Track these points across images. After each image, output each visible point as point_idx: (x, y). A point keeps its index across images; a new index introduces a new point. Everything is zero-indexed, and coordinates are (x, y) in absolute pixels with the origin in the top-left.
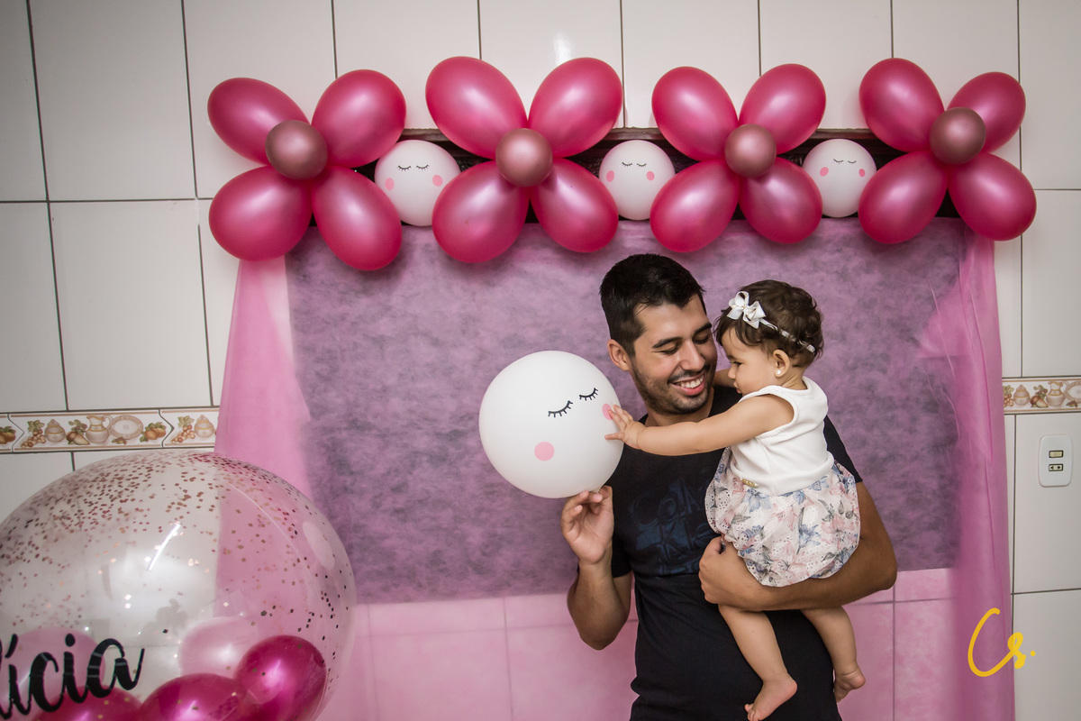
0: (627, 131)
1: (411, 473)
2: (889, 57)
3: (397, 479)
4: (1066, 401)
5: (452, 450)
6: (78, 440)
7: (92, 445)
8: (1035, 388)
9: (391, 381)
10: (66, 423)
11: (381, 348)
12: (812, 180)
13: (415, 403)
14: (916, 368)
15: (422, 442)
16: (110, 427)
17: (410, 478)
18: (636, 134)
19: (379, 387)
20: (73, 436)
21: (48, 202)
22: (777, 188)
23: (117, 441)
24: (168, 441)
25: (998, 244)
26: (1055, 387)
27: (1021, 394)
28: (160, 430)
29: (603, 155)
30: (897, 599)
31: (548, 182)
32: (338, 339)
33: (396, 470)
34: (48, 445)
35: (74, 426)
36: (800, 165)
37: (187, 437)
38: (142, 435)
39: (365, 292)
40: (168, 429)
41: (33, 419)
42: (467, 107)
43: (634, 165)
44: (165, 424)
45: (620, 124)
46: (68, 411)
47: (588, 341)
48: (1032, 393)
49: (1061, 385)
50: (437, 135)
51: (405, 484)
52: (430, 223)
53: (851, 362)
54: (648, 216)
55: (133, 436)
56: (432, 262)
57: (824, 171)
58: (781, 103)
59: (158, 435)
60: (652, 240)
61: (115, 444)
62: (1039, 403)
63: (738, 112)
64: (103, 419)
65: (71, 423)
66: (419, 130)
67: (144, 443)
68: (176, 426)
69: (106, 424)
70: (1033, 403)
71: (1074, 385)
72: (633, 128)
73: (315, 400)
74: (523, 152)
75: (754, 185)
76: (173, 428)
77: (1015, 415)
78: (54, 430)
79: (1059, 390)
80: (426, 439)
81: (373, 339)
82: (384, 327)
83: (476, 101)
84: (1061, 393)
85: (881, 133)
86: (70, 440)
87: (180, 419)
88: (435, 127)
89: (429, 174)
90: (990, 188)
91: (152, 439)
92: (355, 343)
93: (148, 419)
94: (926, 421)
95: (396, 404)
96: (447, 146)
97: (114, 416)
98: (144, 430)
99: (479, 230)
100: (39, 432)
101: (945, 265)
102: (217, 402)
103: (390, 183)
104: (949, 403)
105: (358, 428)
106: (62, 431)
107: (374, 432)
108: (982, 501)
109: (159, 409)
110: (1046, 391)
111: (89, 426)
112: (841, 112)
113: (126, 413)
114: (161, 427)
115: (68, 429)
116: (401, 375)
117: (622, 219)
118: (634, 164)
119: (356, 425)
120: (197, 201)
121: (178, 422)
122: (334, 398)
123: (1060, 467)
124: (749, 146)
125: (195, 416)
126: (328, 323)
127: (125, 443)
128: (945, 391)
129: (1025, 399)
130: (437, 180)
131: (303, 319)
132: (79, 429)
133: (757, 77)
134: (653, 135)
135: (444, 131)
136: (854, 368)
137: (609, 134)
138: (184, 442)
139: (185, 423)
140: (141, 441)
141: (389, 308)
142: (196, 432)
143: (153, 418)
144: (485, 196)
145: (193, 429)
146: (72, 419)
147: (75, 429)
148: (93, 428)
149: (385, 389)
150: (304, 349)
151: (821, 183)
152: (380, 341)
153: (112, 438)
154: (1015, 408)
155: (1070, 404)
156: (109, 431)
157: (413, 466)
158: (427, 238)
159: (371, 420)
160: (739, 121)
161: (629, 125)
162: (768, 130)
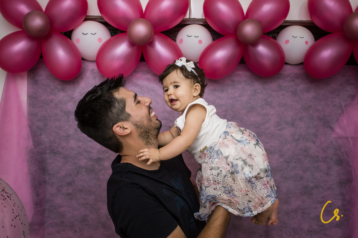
0: (191, 20)
1: (77, 177)
11: (68, 116)
12: (280, 46)
13: (81, 143)
17: (76, 179)
18: (195, 21)
19: (66, 135)
22: (262, 49)
29: (179, 31)
31: (151, 43)
32: (49, 111)
36: (275, 38)
39: (63, 90)
45: (187, 16)
50: (101, 19)
51: (73, 182)
52: (95, 59)
54: (198, 61)
56: (95, 78)
57: (287, 42)
58: (267, 8)
63: (245, 12)
66: (93, 16)
72: (194, 18)
73: (35, 139)
75: (251, 48)
81: (65, 112)
83: (120, 4)
85: (317, 23)
88: (100, 15)
89: (96, 37)
92: (56, 113)
95: (73, 143)
96: (105, 24)
99: (117, 64)
103: (78, 41)
105: (54, 153)
107: (61, 156)
118: (193, 36)
119: (54, 152)
122: (44, 138)
124: (249, 30)
130: (100, 40)
134: (202, 22)
135: (104, 17)
149: (68, 136)
150: (31, 115)
151: (285, 47)
158: (93, 66)
159: (61, 150)
160: (245, 17)
161: (192, 17)
162: (259, 22)
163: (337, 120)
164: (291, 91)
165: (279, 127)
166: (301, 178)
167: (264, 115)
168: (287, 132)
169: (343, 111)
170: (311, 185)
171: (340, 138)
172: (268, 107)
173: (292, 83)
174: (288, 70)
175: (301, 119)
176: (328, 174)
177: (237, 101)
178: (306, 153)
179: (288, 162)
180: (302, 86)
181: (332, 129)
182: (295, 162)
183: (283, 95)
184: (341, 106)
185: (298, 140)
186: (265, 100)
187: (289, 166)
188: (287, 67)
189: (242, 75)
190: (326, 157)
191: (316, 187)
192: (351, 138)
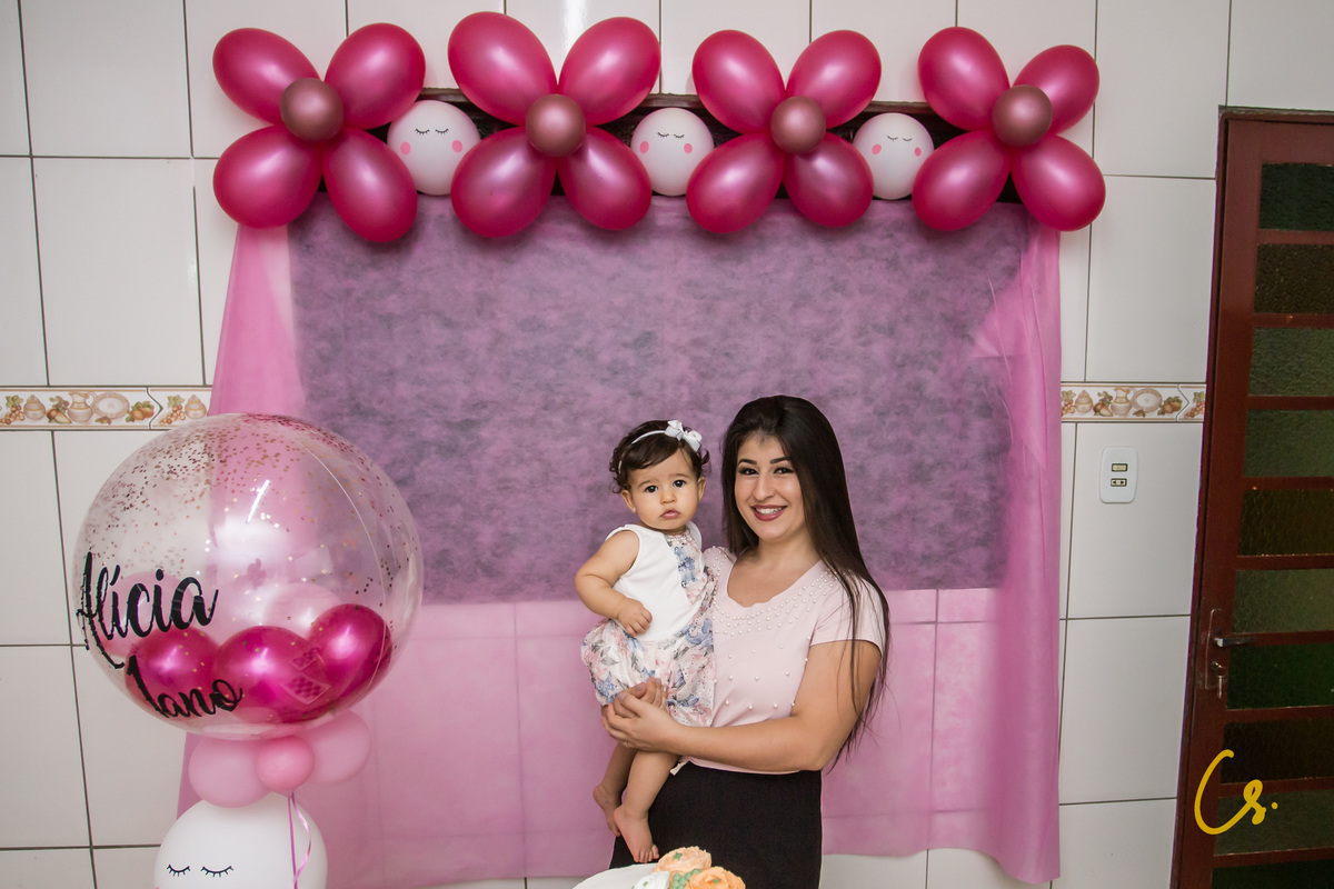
0: (663, 98)
1: (417, 464)
2: (953, 25)
3: (402, 471)
4: (1133, 410)
5: (463, 440)
6: (59, 418)
7: (74, 424)
8: (1099, 395)
9: (400, 362)
10: (46, 399)
11: (389, 327)
12: (863, 159)
13: (423, 389)
14: (970, 368)
15: (431, 431)
16: (94, 405)
17: (417, 469)
18: (672, 101)
19: (386, 370)
20: (53, 413)
21: (31, 157)
22: (823, 165)
23: (101, 420)
24: (156, 422)
25: (1065, 235)
26: (1122, 394)
27: (1084, 400)
28: (148, 409)
29: (636, 123)
30: (941, 619)
31: (578, 153)
32: (342, 316)
33: (402, 461)
34: (27, 422)
35: (56, 403)
36: (850, 140)
37: (176, 418)
38: (128, 415)
39: (374, 265)
40: (157, 409)
41: (12, 394)
42: (493, 66)
43: (671, 137)
44: (153, 403)
45: (655, 90)
46: (49, 386)
47: (614, 326)
48: (1096, 400)
49: (1128, 392)
50: (457, 95)
51: (412, 476)
52: (448, 191)
53: (898, 359)
54: (684, 192)
55: (118, 416)
56: (446, 235)
57: (877, 149)
58: (832, 73)
59: (146, 415)
60: (687, 218)
61: (99, 424)
62: (1103, 411)
63: (785, 78)
64: (86, 396)
65: (52, 400)
66: (437, 89)
67: (130, 424)
68: (165, 405)
69: (90, 401)
70: (1096, 411)
71: (1142, 392)
72: (670, 94)
73: (315, 382)
74: (555, 119)
75: (800, 162)
76: (161, 408)
77: (1077, 423)
78: (34, 406)
79: (1126, 398)
80: (435, 427)
81: (381, 317)
82: (393, 304)
83: (502, 60)
84: (1128, 401)
86: (51, 418)
87: (169, 398)
88: (455, 86)
89: (448, 139)
90: (1058, 175)
91: (139, 419)
92: (361, 321)
93: (135, 398)
94: (978, 425)
95: (404, 388)
96: (466, 108)
97: (98, 394)
98: (131, 410)
99: (501, 201)
100: (18, 408)
101: (1005, 255)
102: (210, 381)
103: (406, 148)
104: (1003, 407)
105: (361, 414)
106: (43, 407)
107: (379, 418)
108: (1034, 514)
109: (147, 387)
110: (1111, 398)
111: (71, 403)
112: (898, 84)
113: (112, 389)
114: (149, 406)
115: (49, 406)
116: (410, 357)
117: (655, 194)
118: (671, 135)
119: (359, 411)
120: (192, 161)
121: (167, 401)
122: (336, 380)
123: (1124, 482)
124: (797, 121)
125: (186, 395)
126: (333, 299)
127: (110, 423)
128: (1000, 394)
129: (1087, 406)
130: (457, 145)
131: (305, 290)
132: (60, 407)
133: (806, 44)
134: (690, 103)
135: (465, 92)
136: (903, 365)
137: (647, 101)
138: (173, 424)
139: (176, 404)
140: (127, 421)
141: (399, 284)
142: (186, 413)
143: (141, 397)
144: (510, 167)
145: (183, 410)
146: (54, 394)
147: (57, 406)
148: (76, 406)
149: (392, 373)
150: (306, 325)
151: (875, 163)
152: (389, 320)
153: (95, 417)
154: (1077, 415)
155: (1136, 413)
156: (93, 409)
157: (421, 456)
158: (443, 209)
159: (375, 405)
160: (786, 93)
161: (665, 91)
162: (817, 103)
163: (982, 321)
164: (887, 259)
165: (863, 339)
166: (910, 447)
167: (830, 312)
168: (879, 349)
169: (992, 301)
170: (929, 460)
171: (988, 358)
172: (838, 295)
173: (887, 241)
174: (879, 212)
175: (907, 320)
176: (962, 437)
177: (771, 281)
178: (917, 394)
179: (882, 414)
180: (909, 246)
181: (972, 341)
182: (898, 414)
183: (870, 268)
184: (989, 291)
185: (902, 365)
186: (832, 279)
187: (884, 423)
188: (877, 206)
189: (783, 223)
190: (960, 401)
191: (938, 464)
192: (1009, 358)
